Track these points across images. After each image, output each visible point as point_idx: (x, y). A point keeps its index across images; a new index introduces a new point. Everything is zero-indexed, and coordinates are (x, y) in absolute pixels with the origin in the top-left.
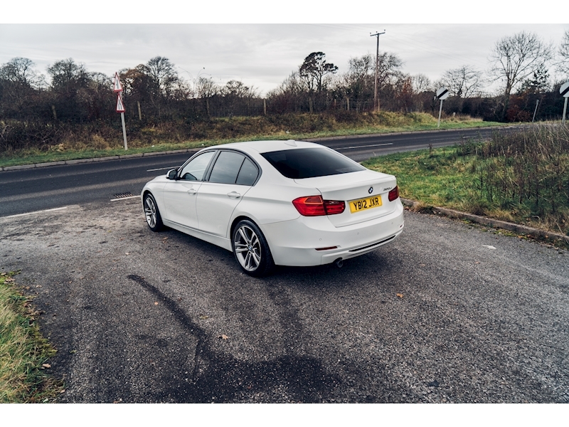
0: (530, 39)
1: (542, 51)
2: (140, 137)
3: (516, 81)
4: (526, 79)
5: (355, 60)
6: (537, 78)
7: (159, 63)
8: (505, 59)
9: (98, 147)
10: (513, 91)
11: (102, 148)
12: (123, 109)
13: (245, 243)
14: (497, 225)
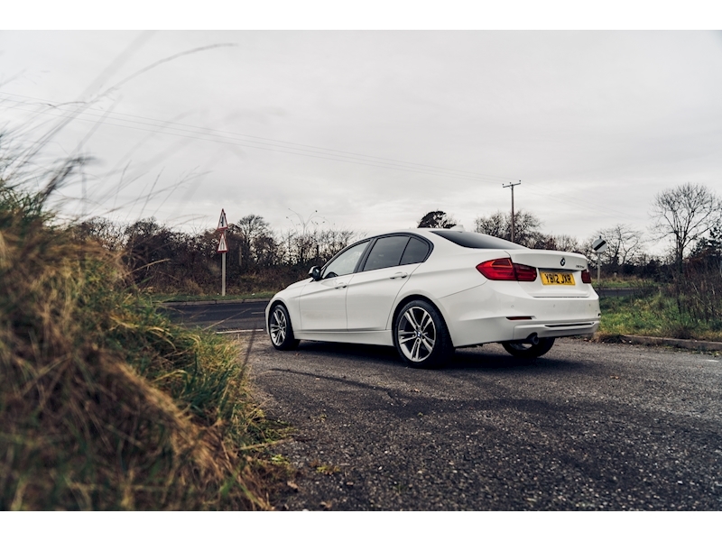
0: (699, 191)
1: (715, 205)
2: (238, 284)
3: (688, 239)
4: (701, 237)
5: (482, 220)
6: (714, 237)
7: (252, 222)
8: (670, 214)
9: (191, 292)
10: (686, 252)
11: (196, 293)
12: (226, 249)
13: (413, 330)
14: (711, 348)
